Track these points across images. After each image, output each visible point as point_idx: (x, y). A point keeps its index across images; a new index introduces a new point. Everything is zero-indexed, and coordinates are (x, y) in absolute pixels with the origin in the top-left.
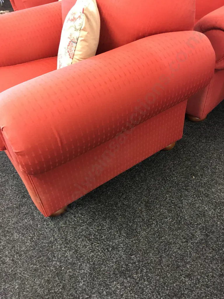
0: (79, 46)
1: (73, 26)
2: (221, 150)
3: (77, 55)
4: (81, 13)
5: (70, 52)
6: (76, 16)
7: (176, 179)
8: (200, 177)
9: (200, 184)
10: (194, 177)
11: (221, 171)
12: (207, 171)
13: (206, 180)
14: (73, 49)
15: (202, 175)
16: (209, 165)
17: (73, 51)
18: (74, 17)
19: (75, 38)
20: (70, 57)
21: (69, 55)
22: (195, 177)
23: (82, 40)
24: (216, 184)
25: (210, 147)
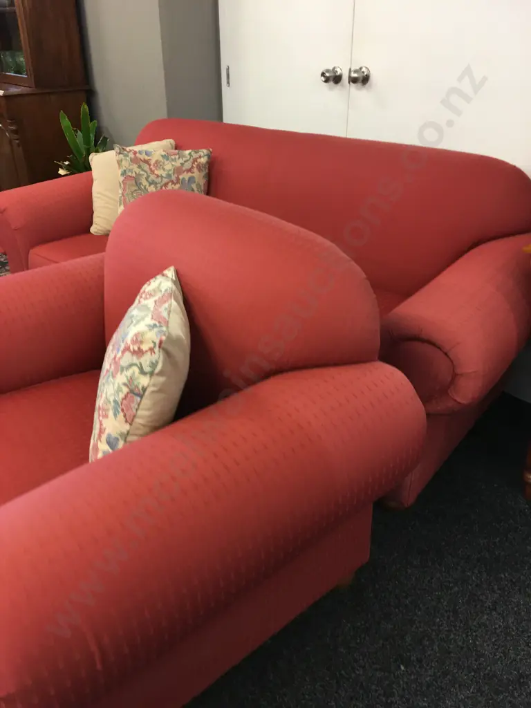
0: (146, 402)
1: (136, 365)
2: (456, 589)
3: (141, 417)
4: (155, 343)
5: (127, 410)
6: (145, 347)
7: (361, 672)
8: (415, 667)
9: (418, 689)
10: (402, 668)
11: (462, 648)
12: (430, 648)
13: (430, 676)
14: (134, 405)
15: (420, 661)
16: (432, 630)
17: (134, 411)
18: (139, 348)
19: (140, 387)
20: (126, 421)
21: (125, 416)
22: (406, 667)
23: (153, 392)
24: (453, 686)
25: (432, 578)
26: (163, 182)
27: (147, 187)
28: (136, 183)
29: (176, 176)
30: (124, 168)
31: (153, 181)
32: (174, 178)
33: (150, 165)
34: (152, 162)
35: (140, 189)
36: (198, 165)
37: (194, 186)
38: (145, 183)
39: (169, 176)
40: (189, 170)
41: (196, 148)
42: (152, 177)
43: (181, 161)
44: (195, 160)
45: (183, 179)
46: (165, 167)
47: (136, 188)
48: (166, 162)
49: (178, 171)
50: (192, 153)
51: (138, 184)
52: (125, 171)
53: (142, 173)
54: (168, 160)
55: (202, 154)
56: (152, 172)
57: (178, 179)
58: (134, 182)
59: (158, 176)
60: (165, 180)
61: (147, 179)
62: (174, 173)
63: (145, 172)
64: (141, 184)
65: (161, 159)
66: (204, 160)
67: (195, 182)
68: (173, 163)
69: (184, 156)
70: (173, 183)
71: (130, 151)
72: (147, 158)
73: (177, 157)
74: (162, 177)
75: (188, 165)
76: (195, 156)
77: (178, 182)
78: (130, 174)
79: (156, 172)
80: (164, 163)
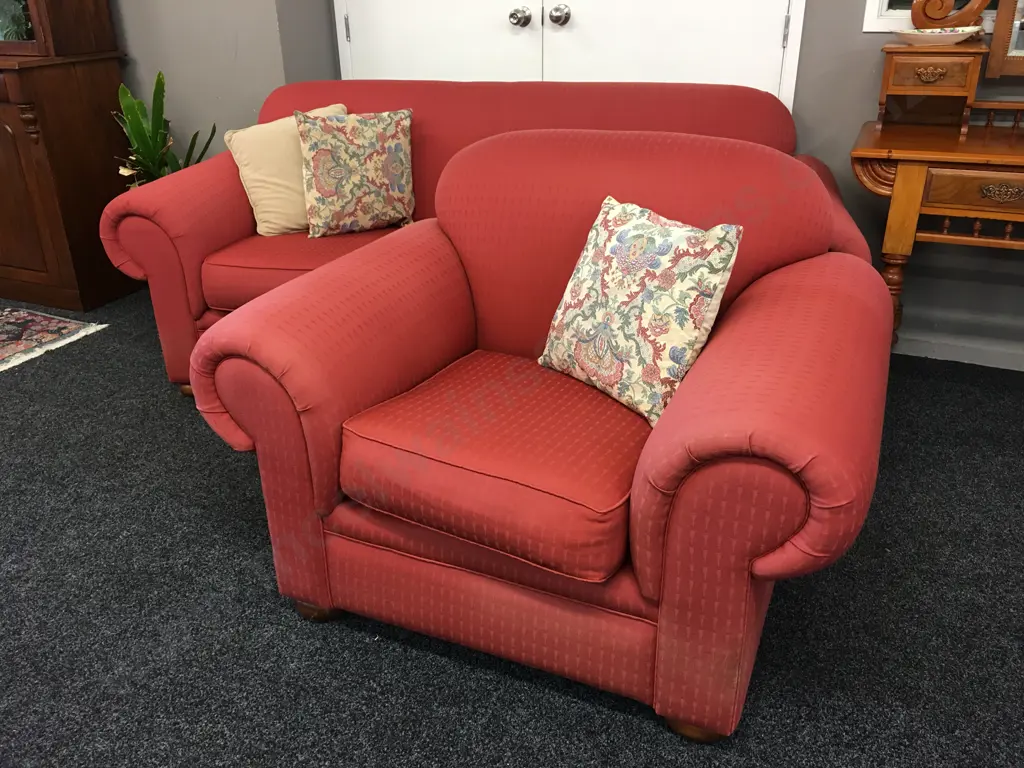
1: (703, 265)
5: (697, 315)
17: (704, 314)
18: (702, 249)
19: (711, 286)
20: (695, 327)
26: (367, 154)
27: (348, 161)
28: (333, 158)
29: (380, 144)
30: (314, 140)
31: (354, 153)
32: (378, 147)
33: (345, 134)
34: (348, 130)
35: (338, 165)
36: (403, 130)
37: (401, 155)
38: (344, 156)
39: (372, 145)
40: (394, 136)
41: (394, 108)
42: (352, 148)
43: (382, 126)
44: (398, 124)
45: (390, 147)
46: (365, 134)
47: (334, 164)
48: (366, 128)
49: (382, 137)
50: (392, 115)
51: (336, 159)
52: (316, 144)
53: (339, 143)
54: (366, 125)
55: (403, 116)
56: (352, 142)
57: (383, 147)
58: (329, 157)
59: (359, 147)
60: (368, 152)
61: (346, 151)
62: (377, 141)
63: (342, 142)
64: (339, 158)
65: (357, 124)
66: (407, 123)
67: (402, 150)
68: (374, 129)
69: (383, 120)
70: (378, 153)
71: (316, 118)
72: (340, 125)
73: (376, 120)
74: (364, 147)
75: (391, 130)
76: (396, 118)
77: (384, 152)
78: (323, 147)
79: (355, 141)
80: (363, 130)
